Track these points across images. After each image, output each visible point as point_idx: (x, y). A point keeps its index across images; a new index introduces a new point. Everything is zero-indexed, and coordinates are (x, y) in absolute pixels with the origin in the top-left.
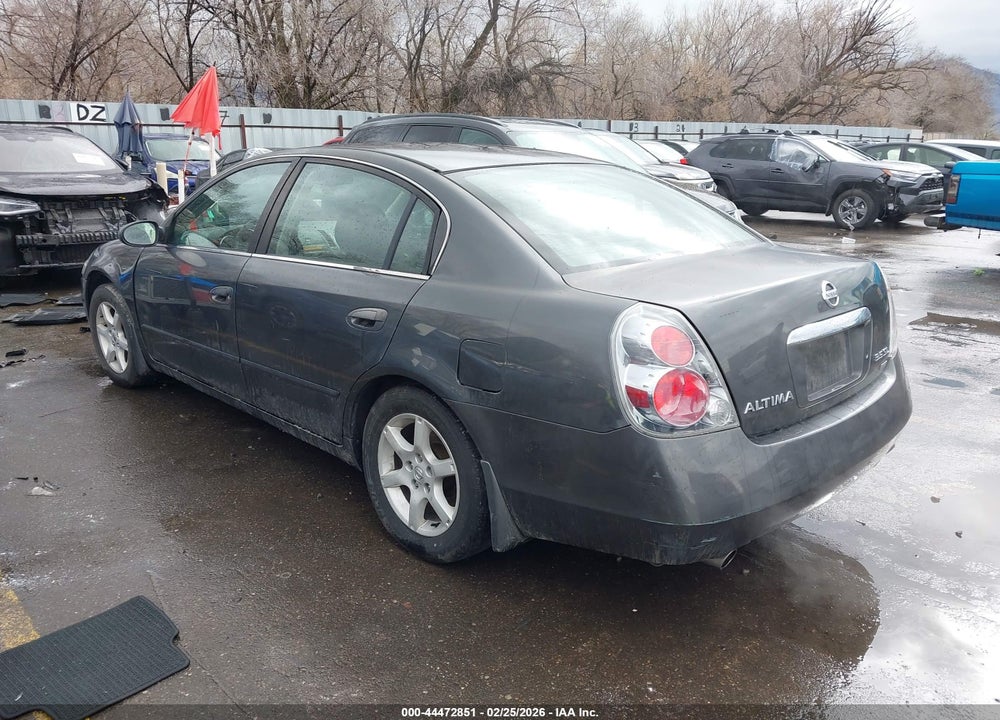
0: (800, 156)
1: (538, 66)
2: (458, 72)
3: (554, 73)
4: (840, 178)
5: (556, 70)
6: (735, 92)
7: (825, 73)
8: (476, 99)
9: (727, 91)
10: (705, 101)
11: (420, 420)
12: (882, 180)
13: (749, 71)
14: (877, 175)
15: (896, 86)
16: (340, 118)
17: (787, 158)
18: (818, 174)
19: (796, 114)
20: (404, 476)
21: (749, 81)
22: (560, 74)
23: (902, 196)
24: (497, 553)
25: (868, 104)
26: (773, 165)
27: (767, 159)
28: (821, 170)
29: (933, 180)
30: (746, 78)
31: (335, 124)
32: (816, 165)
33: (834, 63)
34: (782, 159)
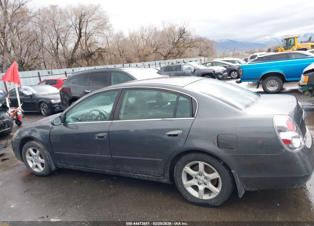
0: (189, 68)
1: (97, 50)
2: (71, 54)
3: (102, 52)
4: (202, 73)
5: (103, 51)
6: (154, 52)
7: (175, 44)
8: (78, 62)
9: (152, 52)
10: (147, 55)
11: (201, 163)
12: (213, 72)
13: (156, 46)
14: (211, 71)
15: (194, 46)
16: (39, 73)
17: (186, 69)
18: (195, 73)
19: (170, 57)
20: (194, 182)
21: (157, 48)
22: (105, 52)
23: (219, 76)
24: (240, 198)
25: (187, 52)
26: (182, 72)
27: (181, 70)
28: (196, 71)
29: (225, 71)
30: (156, 48)
31: (37, 75)
32: (195, 71)
33: (177, 41)
34: (185, 70)
